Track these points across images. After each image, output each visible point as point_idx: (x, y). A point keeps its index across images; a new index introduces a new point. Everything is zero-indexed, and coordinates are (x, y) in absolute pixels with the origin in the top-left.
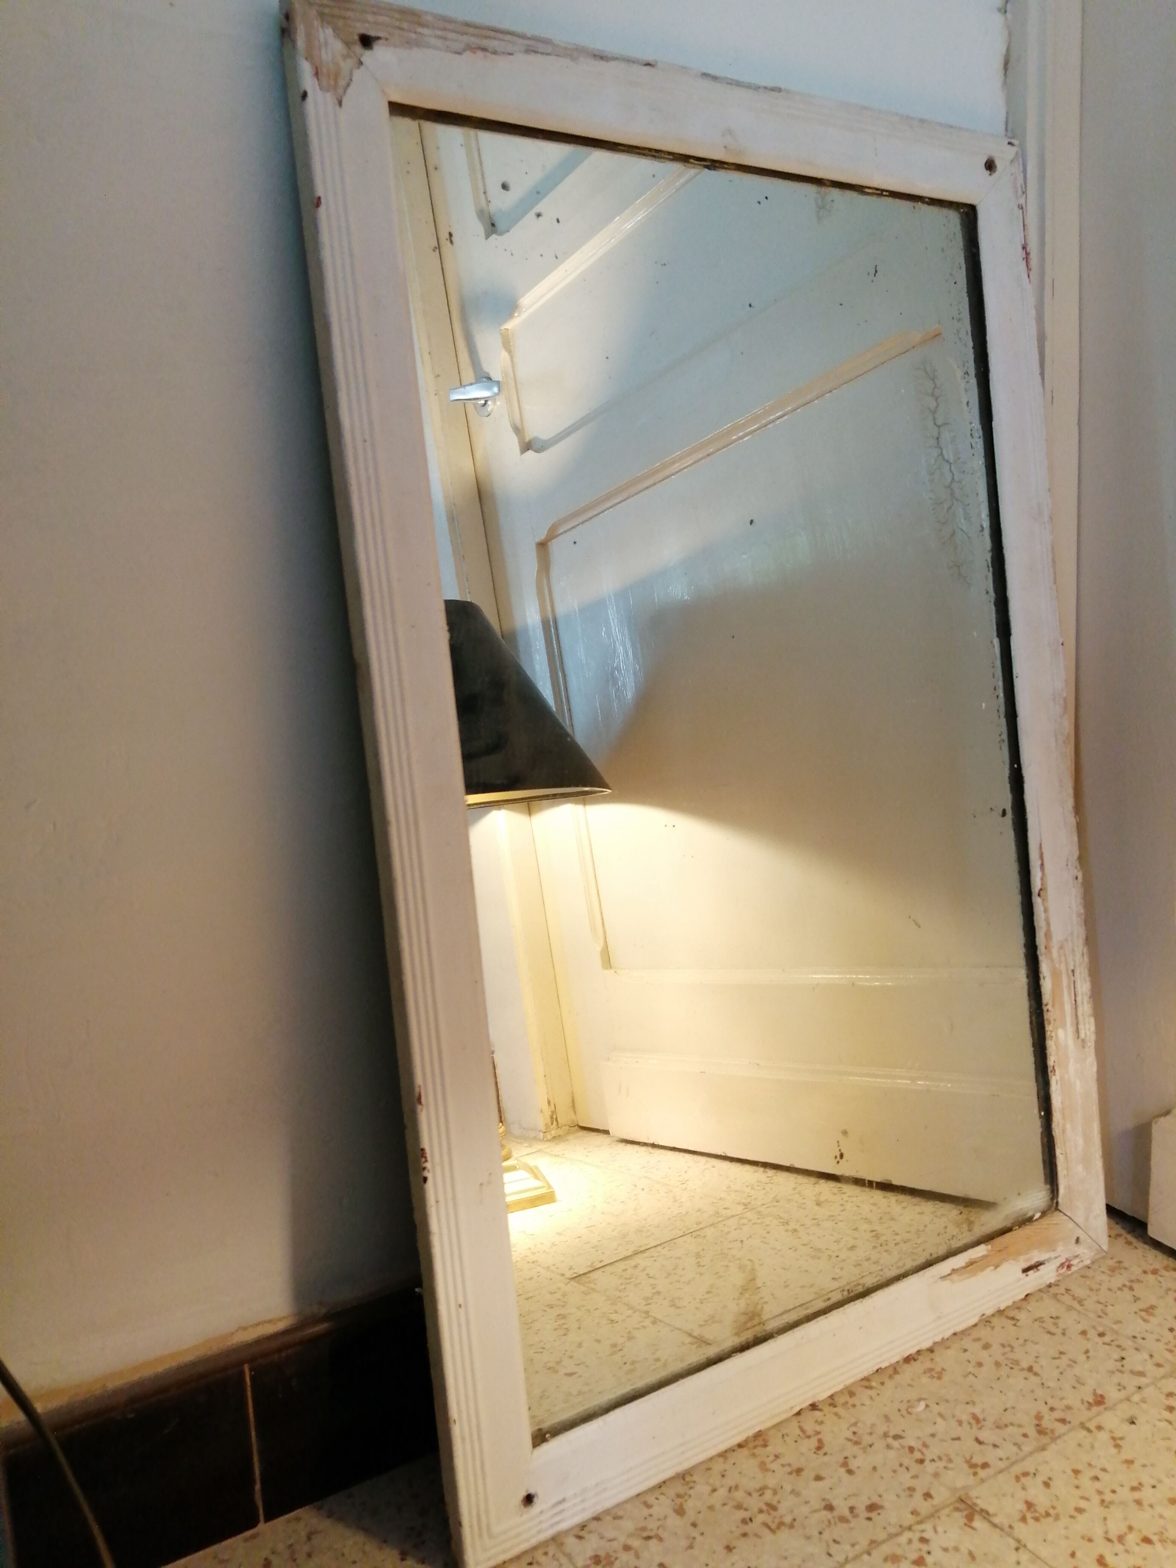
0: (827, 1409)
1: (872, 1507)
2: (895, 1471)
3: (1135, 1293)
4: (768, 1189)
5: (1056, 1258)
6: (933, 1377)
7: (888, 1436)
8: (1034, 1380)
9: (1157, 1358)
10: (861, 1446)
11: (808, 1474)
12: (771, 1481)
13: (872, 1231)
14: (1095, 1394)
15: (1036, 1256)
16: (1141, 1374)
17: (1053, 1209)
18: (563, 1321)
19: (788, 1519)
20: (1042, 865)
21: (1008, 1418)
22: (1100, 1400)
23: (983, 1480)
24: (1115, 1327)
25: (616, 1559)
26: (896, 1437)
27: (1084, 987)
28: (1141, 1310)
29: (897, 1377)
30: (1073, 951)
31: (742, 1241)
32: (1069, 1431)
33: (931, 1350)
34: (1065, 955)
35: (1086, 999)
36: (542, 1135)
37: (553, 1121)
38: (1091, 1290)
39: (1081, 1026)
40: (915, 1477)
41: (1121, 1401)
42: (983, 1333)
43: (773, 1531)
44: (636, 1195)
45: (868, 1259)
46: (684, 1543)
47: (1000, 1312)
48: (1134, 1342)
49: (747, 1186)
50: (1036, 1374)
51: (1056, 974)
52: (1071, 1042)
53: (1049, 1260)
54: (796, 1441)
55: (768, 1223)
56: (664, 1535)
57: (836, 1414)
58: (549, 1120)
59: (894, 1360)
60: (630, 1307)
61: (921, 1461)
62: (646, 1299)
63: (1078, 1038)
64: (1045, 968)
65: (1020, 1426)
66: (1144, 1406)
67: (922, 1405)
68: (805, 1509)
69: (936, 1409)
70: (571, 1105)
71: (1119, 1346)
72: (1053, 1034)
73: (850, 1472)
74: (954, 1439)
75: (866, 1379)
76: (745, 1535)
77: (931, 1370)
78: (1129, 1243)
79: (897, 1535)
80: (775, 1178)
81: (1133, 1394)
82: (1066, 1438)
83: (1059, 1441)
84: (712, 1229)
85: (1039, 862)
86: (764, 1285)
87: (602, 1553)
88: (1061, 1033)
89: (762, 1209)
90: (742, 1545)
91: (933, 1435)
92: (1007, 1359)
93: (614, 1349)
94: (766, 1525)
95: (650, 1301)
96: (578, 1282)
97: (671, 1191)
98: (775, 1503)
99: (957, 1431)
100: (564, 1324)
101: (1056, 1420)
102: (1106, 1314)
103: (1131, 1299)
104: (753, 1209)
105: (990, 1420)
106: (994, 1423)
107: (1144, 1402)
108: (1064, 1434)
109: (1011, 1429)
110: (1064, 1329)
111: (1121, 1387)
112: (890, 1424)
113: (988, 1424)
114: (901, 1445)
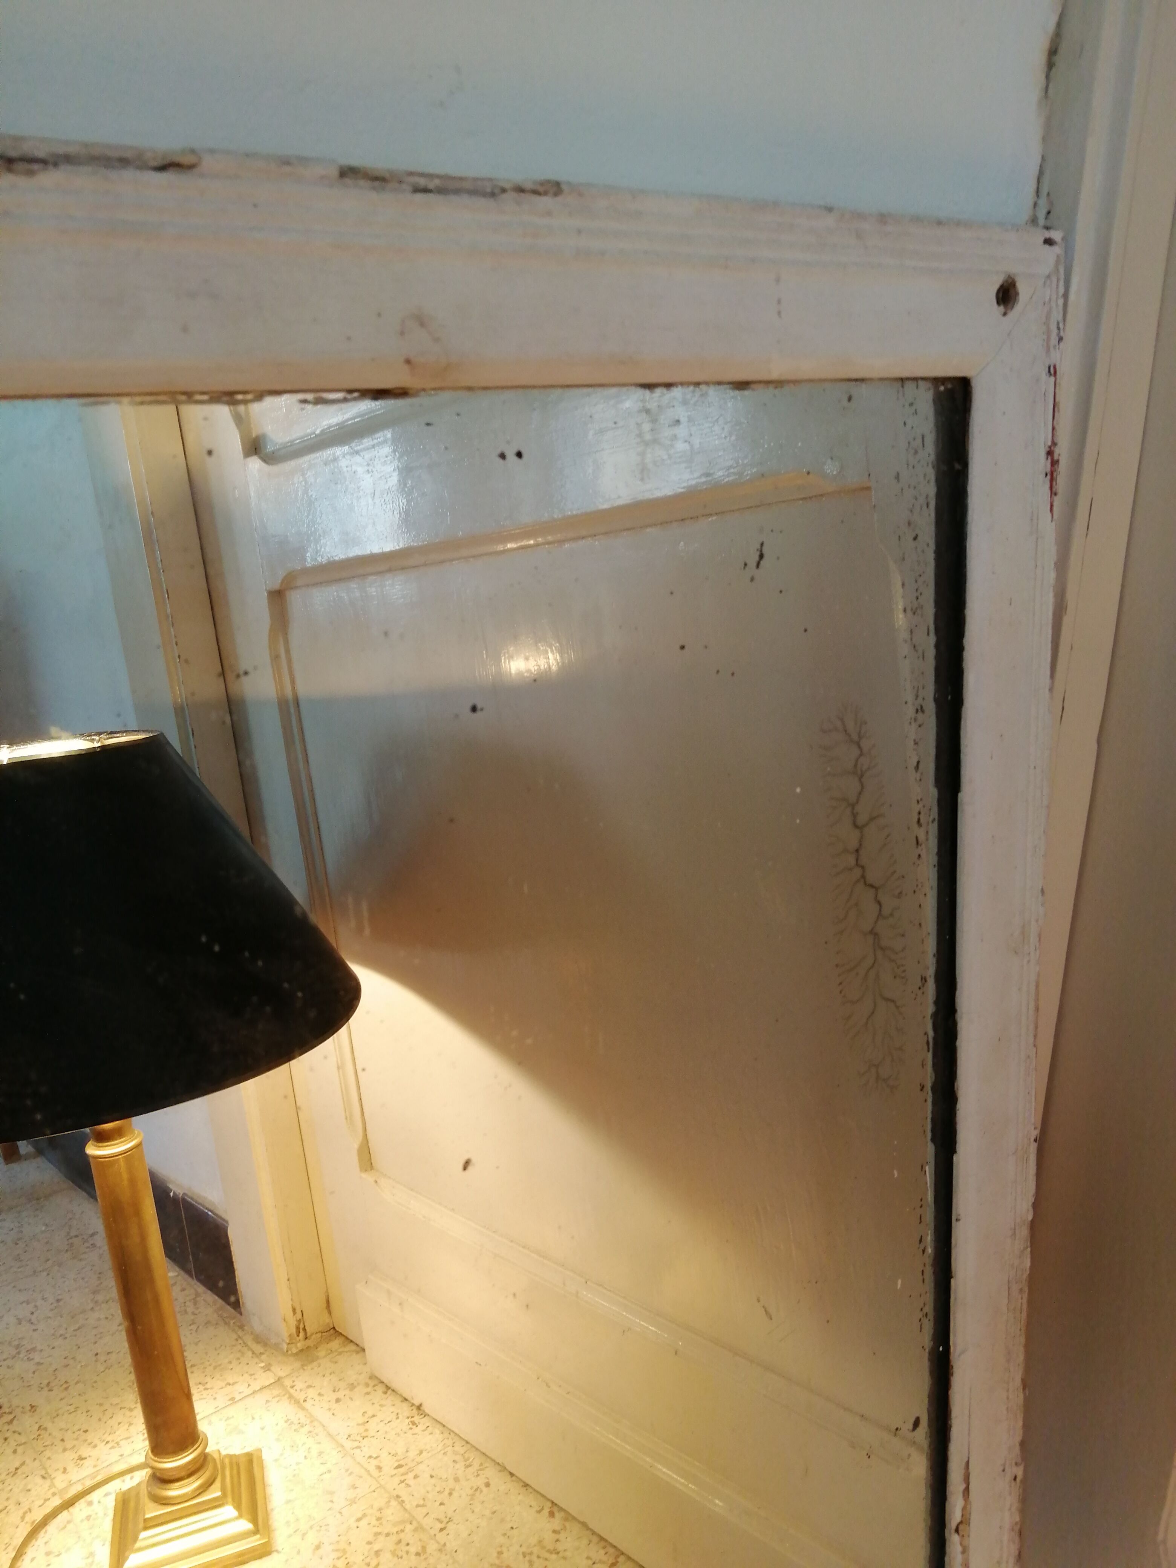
20: (967, 1491)
36: (285, 1347)
37: (299, 1332)
58: (294, 1330)
70: (325, 1305)
85: (963, 1486)
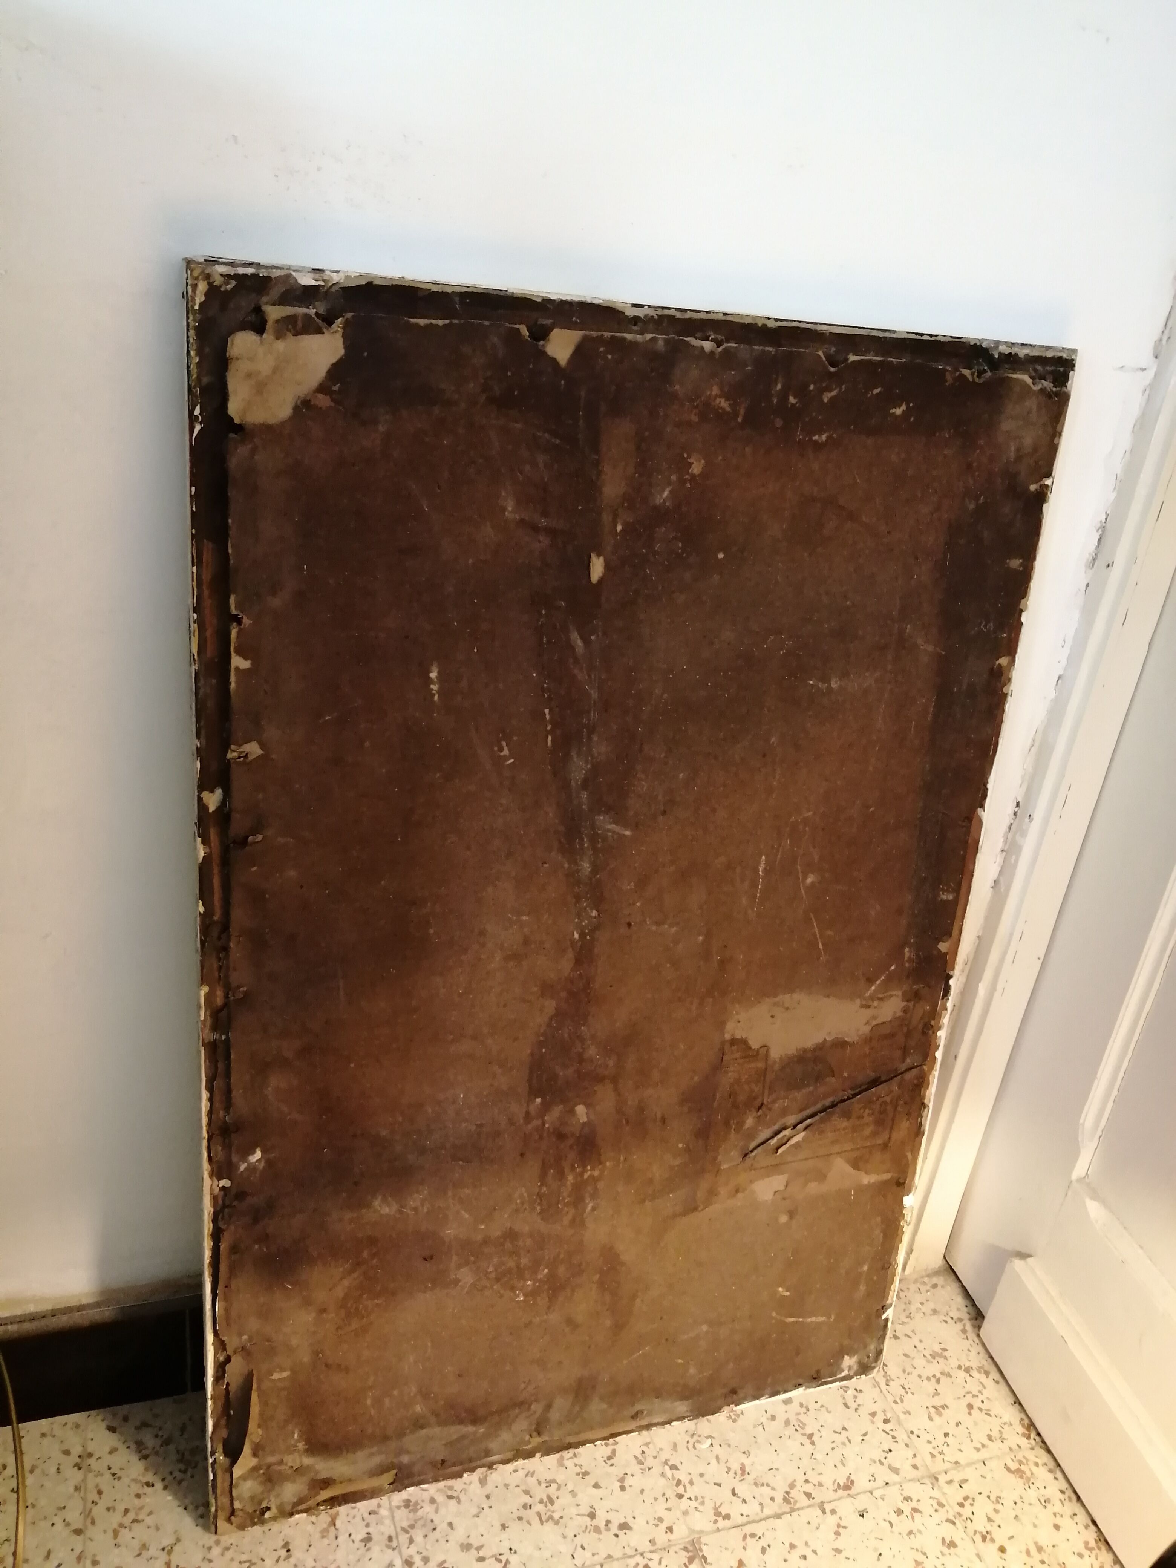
1: (624, 1526)
2: (656, 1499)
3: (937, 1387)
6: (730, 1418)
7: (667, 1465)
8: (809, 1447)
9: (918, 1461)
10: (642, 1467)
11: (591, 1480)
12: (560, 1478)
14: (848, 1478)
16: (896, 1471)
19: (556, 1516)
21: (768, 1478)
22: (848, 1486)
23: (718, 1530)
24: (902, 1416)
25: (422, 1507)
26: (674, 1467)
28: (933, 1407)
32: (809, 1506)
40: (669, 1509)
41: (865, 1492)
43: (542, 1523)
46: (474, 1511)
48: (909, 1437)
50: (813, 1443)
56: (463, 1497)
61: (680, 1496)
65: (773, 1489)
66: (880, 1501)
68: (574, 1511)
69: (717, 1449)
71: (894, 1437)
73: (623, 1488)
74: (715, 1484)
76: (520, 1518)
78: (964, 1331)
79: (631, 1557)
81: (879, 1488)
82: (801, 1512)
83: (795, 1514)
87: (413, 1500)
90: (515, 1527)
91: (702, 1475)
92: (798, 1420)
94: (539, 1515)
98: (554, 1497)
99: (722, 1477)
101: (804, 1492)
102: (902, 1401)
103: (932, 1391)
105: (753, 1475)
106: (755, 1479)
107: (883, 1499)
108: (802, 1508)
109: (766, 1490)
110: (859, 1405)
111: (872, 1479)
112: (674, 1453)
113: (750, 1479)
114: (673, 1476)
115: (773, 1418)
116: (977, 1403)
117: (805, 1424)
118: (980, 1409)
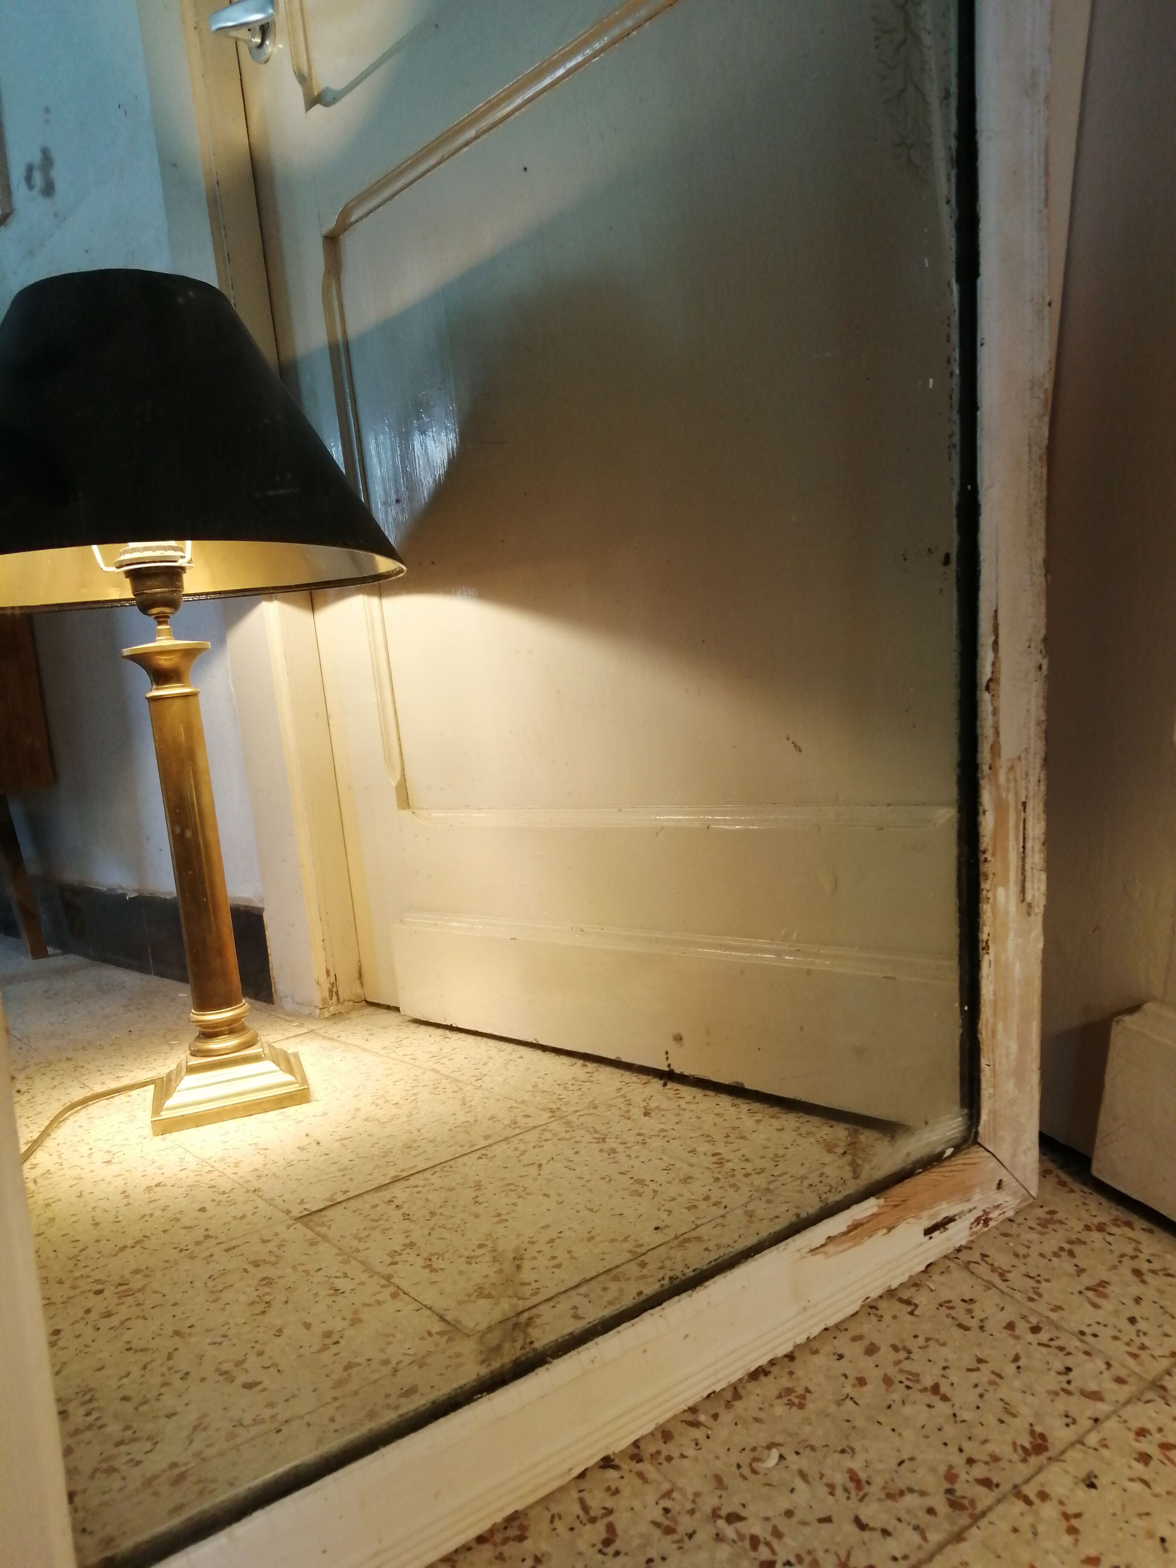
0: (627, 1465)
3: (1077, 1261)
4: (584, 1089)
5: (970, 1211)
6: (791, 1404)
7: (720, 1517)
8: (943, 1408)
9: (1117, 1369)
10: (676, 1537)
13: (714, 1155)
14: (1032, 1433)
15: (944, 1210)
16: (1096, 1396)
17: (970, 1142)
18: (267, 1290)
20: (996, 643)
21: (905, 1479)
22: (1040, 1444)
24: (1054, 1316)
26: (733, 1518)
27: (1037, 829)
28: (1088, 1289)
29: (738, 1404)
30: (1027, 774)
31: (540, 1165)
32: (999, 1501)
33: (790, 1357)
34: (1015, 780)
35: (1038, 846)
36: (318, 1011)
37: (332, 995)
38: (1017, 1255)
39: (1028, 885)
41: (1072, 1445)
42: (867, 1327)
44: (414, 1094)
45: (707, 1198)
47: (891, 1293)
48: (1082, 1341)
49: (559, 1085)
50: (945, 1398)
51: (1001, 807)
52: (1012, 908)
53: (961, 1214)
54: (572, 1529)
55: (578, 1139)
57: (641, 1475)
58: (327, 994)
59: (734, 1379)
60: (367, 1266)
62: (394, 1253)
63: (1023, 901)
64: (986, 798)
65: (923, 1494)
66: (1104, 1452)
67: (775, 1453)
69: (795, 1463)
70: (357, 975)
71: (1061, 1349)
72: (990, 895)
74: (821, 1521)
75: (693, 1410)
77: (789, 1391)
78: (1062, 1184)
80: (595, 1074)
81: (1089, 1431)
82: (992, 1516)
83: (983, 1523)
84: (504, 1146)
85: (993, 638)
86: (560, 1235)
88: (1001, 892)
89: (573, 1118)
91: (789, 1514)
92: (901, 1371)
93: (328, 1341)
95: (397, 1258)
96: (306, 1225)
97: (461, 1089)
99: (828, 1505)
100: (267, 1294)
101: (977, 1481)
102: (1040, 1295)
103: (1071, 1269)
104: (562, 1118)
105: (879, 1481)
106: (884, 1488)
107: (1106, 1446)
108: (990, 1509)
109: (910, 1500)
110: (981, 1321)
111: (1069, 1420)
112: (724, 1493)
113: (874, 1490)
114: (738, 1532)
115: (861, 1381)
116: (1145, 1267)
117: (918, 1375)
118: (1153, 1272)
